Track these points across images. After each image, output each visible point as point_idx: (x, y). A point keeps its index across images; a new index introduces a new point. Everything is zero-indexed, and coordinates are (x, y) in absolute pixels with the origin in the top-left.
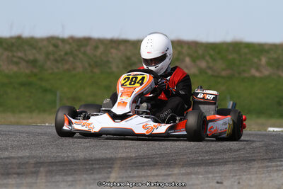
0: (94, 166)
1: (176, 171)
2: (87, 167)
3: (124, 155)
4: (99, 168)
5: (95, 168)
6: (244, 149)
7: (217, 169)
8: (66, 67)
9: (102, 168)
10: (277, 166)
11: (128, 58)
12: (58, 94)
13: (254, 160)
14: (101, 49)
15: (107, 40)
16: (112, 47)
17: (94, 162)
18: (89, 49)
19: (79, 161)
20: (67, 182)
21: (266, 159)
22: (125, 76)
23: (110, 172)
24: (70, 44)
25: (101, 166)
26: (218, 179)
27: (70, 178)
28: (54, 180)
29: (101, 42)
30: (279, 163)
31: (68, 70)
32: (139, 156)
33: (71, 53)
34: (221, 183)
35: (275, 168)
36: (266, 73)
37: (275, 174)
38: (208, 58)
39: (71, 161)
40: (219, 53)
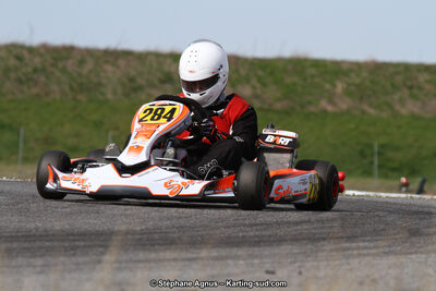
0: (77, 243)
1: (204, 253)
2: (67, 245)
3: (123, 228)
4: (85, 247)
5: (78, 247)
6: (309, 221)
7: (267, 251)
8: (35, 90)
9: (89, 247)
10: (358, 248)
11: (132, 80)
12: (22, 131)
13: (324, 239)
14: (90, 65)
15: (98, 51)
16: (107, 62)
17: (76, 238)
18: (70, 65)
19: (53, 235)
20: (35, 267)
21: (342, 238)
22: (146, 106)
23: (102, 254)
24: (41, 56)
25: (88, 244)
26: (268, 267)
27: (39, 261)
28: (14, 264)
29: (90, 53)
30: (361, 244)
31: (38, 95)
32: (147, 229)
33: (44, 70)
34: (273, 273)
35: (355, 252)
36: (344, 106)
37: (357, 261)
38: (254, 81)
39: (41, 236)
40: (272, 73)
